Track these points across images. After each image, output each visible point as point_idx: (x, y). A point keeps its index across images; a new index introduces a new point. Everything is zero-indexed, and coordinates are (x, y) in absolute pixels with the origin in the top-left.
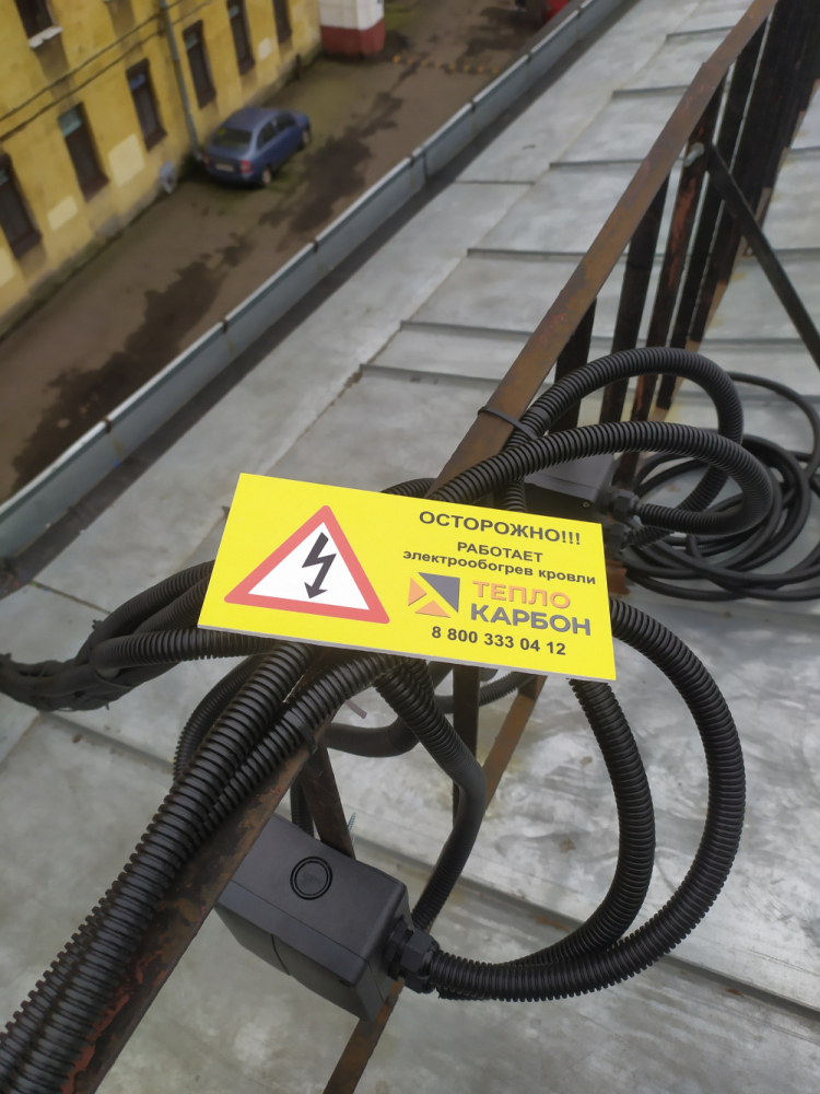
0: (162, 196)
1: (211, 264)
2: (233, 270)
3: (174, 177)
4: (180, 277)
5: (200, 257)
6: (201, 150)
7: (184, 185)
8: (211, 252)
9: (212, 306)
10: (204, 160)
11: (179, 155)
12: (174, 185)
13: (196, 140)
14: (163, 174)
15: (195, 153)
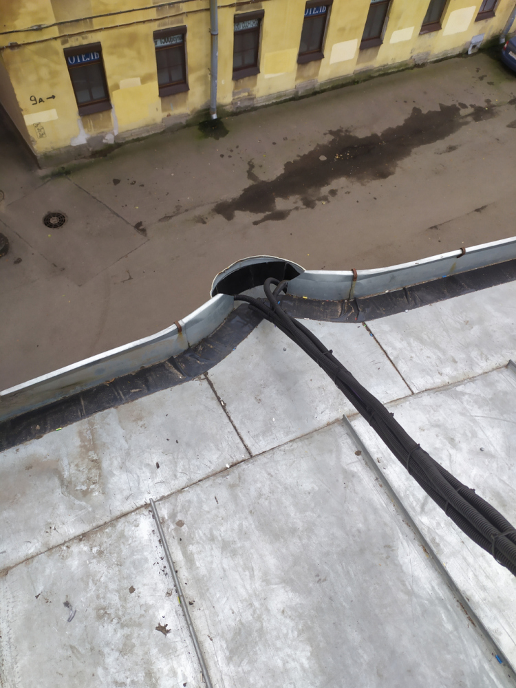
0: (463, 54)
1: (463, 112)
2: (473, 123)
3: (478, 46)
4: (440, 110)
5: (460, 104)
6: (507, 38)
7: (481, 54)
8: (468, 104)
9: (446, 138)
10: (504, 44)
11: (491, 33)
12: (475, 50)
13: (508, 29)
14: (474, 42)
15: (502, 36)
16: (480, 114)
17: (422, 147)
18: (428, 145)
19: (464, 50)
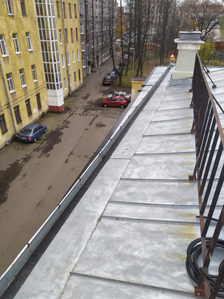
0: (6, 146)
1: (20, 162)
2: (26, 163)
3: (10, 141)
4: (10, 166)
5: (17, 161)
6: (17, 134)
7: (12, 143)
8: (20, 159)
9: (20, 174)
10: (18, 136)
11: (11, 136)
12: (10, 143)
13: (16, 132)
14: (7, 140)
15: (16, 135)
16: (26, 160)
17: (13, 182)
18: (15, 180)
19: (5, 144)
